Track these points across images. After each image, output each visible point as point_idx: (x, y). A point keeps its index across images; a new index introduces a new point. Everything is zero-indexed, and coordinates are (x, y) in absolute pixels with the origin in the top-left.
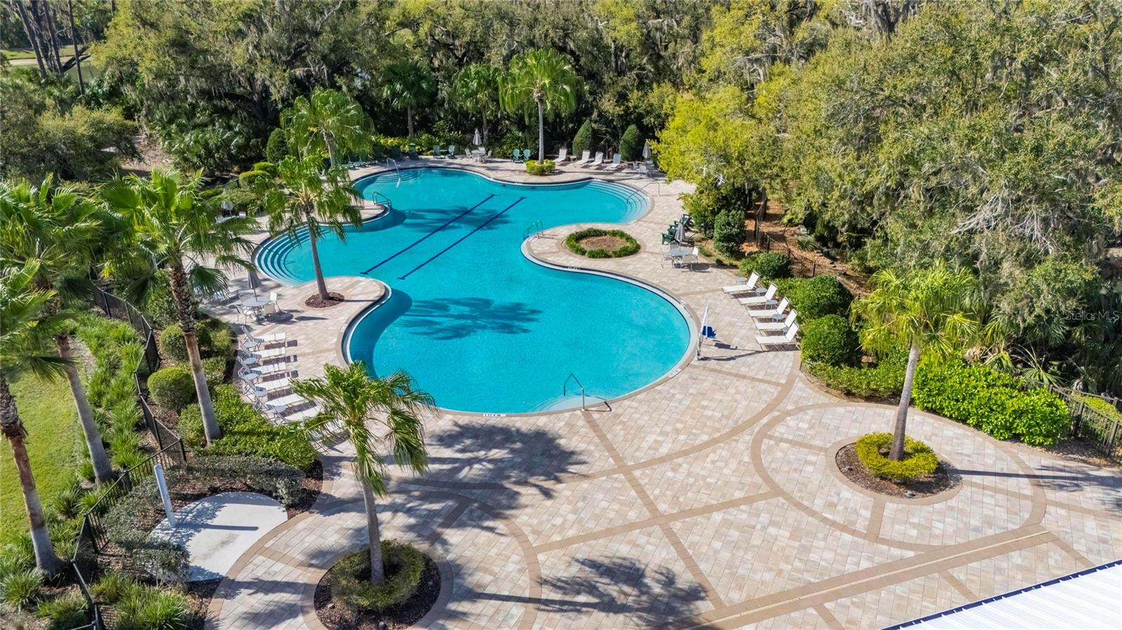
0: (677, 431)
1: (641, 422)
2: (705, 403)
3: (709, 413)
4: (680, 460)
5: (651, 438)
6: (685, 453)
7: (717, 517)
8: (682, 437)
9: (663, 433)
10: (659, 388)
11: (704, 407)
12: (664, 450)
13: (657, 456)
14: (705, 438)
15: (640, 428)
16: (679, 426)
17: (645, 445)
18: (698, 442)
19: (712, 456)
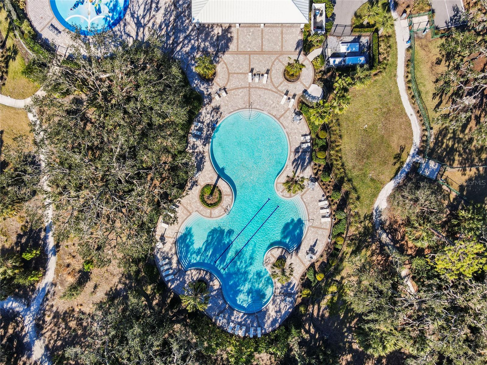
0: (236, 95)
1: (241, 100)
2: (226, 102)
3: (228, 99)
4: (240, 87)
5: (241, 95)
6: (238, 88)
7: (241, 72)
8: (236, 93)
9: (239, 95)
10: (232, 110)
11: (227, 101)
12: (241, 90)
13: (242, 89)
14: (232, 91)
15: (241, 99)
16: (235, 97)
17: (243, 93)
18: (234, 91)
19: (234, 86)
